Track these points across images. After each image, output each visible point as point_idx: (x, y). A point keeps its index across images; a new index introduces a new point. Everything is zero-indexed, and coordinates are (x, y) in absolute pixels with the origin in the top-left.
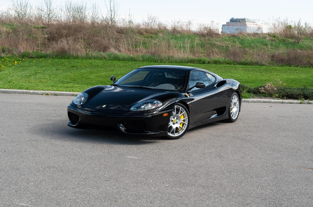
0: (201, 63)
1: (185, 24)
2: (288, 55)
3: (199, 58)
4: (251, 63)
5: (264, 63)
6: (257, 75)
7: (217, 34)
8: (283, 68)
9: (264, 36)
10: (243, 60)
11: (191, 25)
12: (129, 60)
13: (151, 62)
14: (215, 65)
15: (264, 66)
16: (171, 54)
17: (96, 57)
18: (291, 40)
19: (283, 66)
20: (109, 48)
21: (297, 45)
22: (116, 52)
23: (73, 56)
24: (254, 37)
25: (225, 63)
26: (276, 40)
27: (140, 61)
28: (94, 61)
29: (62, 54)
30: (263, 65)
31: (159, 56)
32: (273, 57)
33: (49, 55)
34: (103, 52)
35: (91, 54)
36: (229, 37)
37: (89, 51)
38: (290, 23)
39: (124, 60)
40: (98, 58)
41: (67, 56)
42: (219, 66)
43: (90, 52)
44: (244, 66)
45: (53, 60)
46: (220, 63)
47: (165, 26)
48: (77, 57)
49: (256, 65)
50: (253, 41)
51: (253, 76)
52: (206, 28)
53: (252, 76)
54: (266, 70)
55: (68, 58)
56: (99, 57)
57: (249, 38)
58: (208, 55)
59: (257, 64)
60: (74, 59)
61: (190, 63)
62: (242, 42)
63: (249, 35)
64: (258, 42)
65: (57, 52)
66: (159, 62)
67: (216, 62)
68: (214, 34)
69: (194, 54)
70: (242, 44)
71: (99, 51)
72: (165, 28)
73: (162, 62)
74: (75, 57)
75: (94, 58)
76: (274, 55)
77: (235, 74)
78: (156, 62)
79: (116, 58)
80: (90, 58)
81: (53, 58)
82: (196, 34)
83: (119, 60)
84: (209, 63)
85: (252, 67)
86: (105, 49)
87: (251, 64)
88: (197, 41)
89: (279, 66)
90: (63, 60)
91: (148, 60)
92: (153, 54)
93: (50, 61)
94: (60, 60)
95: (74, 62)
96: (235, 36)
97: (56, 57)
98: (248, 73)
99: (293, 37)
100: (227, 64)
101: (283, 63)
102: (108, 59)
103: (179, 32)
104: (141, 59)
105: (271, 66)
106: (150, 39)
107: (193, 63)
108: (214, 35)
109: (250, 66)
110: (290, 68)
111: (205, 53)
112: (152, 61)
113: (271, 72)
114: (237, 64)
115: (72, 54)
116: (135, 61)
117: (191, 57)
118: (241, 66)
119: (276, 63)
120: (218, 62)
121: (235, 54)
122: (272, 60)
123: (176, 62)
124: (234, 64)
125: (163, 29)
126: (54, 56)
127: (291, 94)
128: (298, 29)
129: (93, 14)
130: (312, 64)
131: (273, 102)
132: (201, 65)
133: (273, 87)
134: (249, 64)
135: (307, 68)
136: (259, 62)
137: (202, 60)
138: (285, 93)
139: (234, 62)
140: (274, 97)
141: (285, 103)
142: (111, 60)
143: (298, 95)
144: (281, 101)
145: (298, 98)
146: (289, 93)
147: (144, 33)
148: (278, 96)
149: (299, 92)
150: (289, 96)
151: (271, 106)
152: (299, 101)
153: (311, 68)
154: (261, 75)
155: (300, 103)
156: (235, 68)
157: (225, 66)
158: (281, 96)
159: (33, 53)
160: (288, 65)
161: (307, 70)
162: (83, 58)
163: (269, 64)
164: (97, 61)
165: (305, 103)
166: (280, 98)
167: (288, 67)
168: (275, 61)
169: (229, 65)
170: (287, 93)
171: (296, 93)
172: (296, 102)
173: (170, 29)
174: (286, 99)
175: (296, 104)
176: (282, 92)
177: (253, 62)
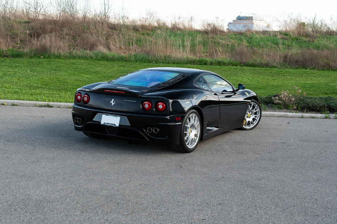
0: (202, 65)
1: (187, 20)
2: (303, 55)
3: (201, 58)
5: (275, 64)
6: (267, 79)
7: (222, 32)
8: (298, 70)
9: (275, 34)
10: (250, 61)
11: (193, 20)
12: (119, 61)
13: (144, 62)
14: (218, 67)
15: (275, 69)
16: (168, 54)
17: (81, 56)
18: (305, 39)
19: (297, 68)
20: (97, 46)
21: (312, 44)
22: (105, 51)
23: (54, 54)
24: (264, 35)
25: (231, 64)
26: (288, 38)
27: (132, 61)
28: (79, 60)
29: (42, 53)
30: (275, 67)
31: (154, 56)
32: (285, 57)
33: (27, 53)
34: (90, 50)
35: (76, 53)
36: (235, 35)
37: (74, 49)
39: (113, 59)
40: (83, 58)
41: (47, 55)
42: (224, 68)
43: (75, 51)
44: (252, 68)
45: (30, 59)
46: (224, 64)
47: (165, 23)
48: (59, 57)
49: (266, 67)
50: (262, 39)
51: (263, 80)
52: (209, 25)
53: (262, 80)
54: (278, 73)
55: (49, 57)
56: (85, 56)
57: (258, 36)
58: (211, 55)
59: (267, 65)
60: (56, 58)
61: (190, 64)
62: (250, 40)
63: (257, 32)
64: (267, 41)
65: (36, 50)
66: (154, 62)
67: (219, 63)
68: (218, 31)
69: (195, 54)
70: (249, 43)
71: (85, 49)
72: (164, 24)
73: (158, 63)
74: (57, 56)
75: (79, 58)
76: (287, 56)
77: (242, 77)
78: (150, 63)
79: (105, 58)
80: (74, 58)
81: (31, 57)
82: (198, 32)
83: (107, 60)
84: (212, 64)
85: (261, 69)
86: (92, 47)
87: (261, 65)
88: (199, 38)
89: (293, 68)
90: (42, 60)
91: (141, 61)
92: (148, 53)
94: (38, 59)
95: (54, 62)
96: (243, 34)
97: (34, 55)
98: (257, 77)
99: (307, 35)
100: (232, 66)
101: (297, 64)
102: (95, 59)
103: (179, 29)
104: (133, 58)
105: (283, 69)
106: (146, 36)
107: (193, 64)
108: (219, 33)
109: (259, 68)
110: (306, 70)
111: (207, 52)
112: (146, 61)
113: (284, 76)
114: (244, 66)
115: (53, 52)
116: (126, 61)
117: (192, 57)
118: (250, 68)
119: (289, 65)
120: (222, 63)
121: (241, 54)
122: (284, 61)
123: (174, 63)
124: (241, 66)
125: (162, 25)
126: (33, 55)
127: (312, 106)
128: (314, 26)
129: (85, 8)
130: (331, 66)
131: (291, 116)
132: (202, 66)
133: (290, 97)
134: (259, 66)
135: (325, 70)
136: (269, 63)
137: (203, 60)
138: (305, 104)
139: (241, 63)
140: (291, 110)
141: (305, 118)
142: (99, 60)
143: (321, 107)
144: (300, 114)
145: (321, 111)
146: (310, 104)
147: (140, 29)
148: (296, 108)
149: (323, 103)
150: (310, 109)
151: (288, 123)
152: (323, 115)
153: (329, 70)
154: (273, 80)
155: (325, 117)
156: (242, 70)
157: (231, 68)
158: (300, 109)
159: (8, 50)
160: (303, 67)
161: (326, 73)
162: (66, 57)
163: (281, 65)
164: (82, 61)
165: (331, 117)
166: (299, 111)
167: (303, 70)
168: (287, 63)
169: (235, 67)
170: (308, 105)
171: (319, 105)
172: (320, 116)
173: (170, 26)
174: (307, 112)
175: (320, 119)
176: (301, 103)
177: (262, 63)
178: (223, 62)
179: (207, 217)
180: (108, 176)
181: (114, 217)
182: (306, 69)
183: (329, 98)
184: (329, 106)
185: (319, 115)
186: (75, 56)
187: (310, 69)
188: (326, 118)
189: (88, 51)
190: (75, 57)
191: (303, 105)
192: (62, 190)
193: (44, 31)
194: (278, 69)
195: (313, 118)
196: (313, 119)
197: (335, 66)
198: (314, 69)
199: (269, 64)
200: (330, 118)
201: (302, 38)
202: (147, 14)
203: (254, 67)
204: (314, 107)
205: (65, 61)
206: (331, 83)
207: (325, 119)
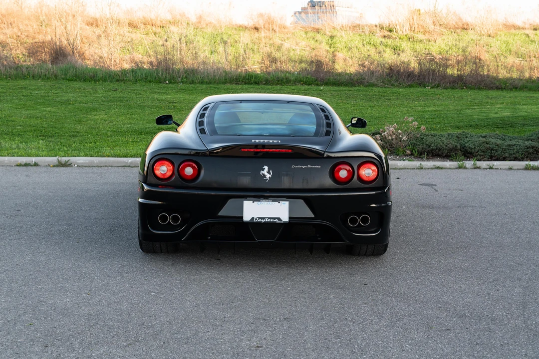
0: (251, 84)
2: (420, 64)
3: (248, 73)
4: (348, 83)
5: (374, 80)
6: (362, 106)
7: (283, 27)
8: (412, 90)
9: (372, 30)
12: (105, 81)
13: (150, 82)
15: (374, 88)
17: (36, 74)
18: (421, 37)
19: (410, 86)
21: (434, 46)
22: (80, 64)
24: (354, 32)
25: (300, 81)
26: (394, 36)
27: (129, 81)
28: (33, 82)
30: (373, 85)
31: (167, 70)
35: (27, 68)
36: (306, 32)
40: (40, 77)
42: (288, 88)
44: (335, 88)
46: (288, 82)
47: (184, 13)
49: (359, 86)
50: (351, 39)
51: (355, 108)
52: (261, 15)
53: (353, 108)
54: (379, 95)
56: (44, 74)
57: (344, 34)
58: (267, 68)
59: (360, 82)
61: (230, 83)
62: (331, 41)
63: (342, 27)
64: (360, 41)
66: (167, 82)
67: (280, 81)
68: (276, 26)
70: (330, 45)
72: (183, 15)
73: (174, 83)
75: (33, 77)
76: (393, 66)
78: (160, 83)
79: (80, 77)
80: (24, 77)
82: (242, 28)
83: (85, 81)
84: (267, 82)
85: (351, 89)
86: (57, 58)
87: (350, 83)
88: (245, 39)
89: (403, 87)
91: (144, 80)
92: (156, 67)
96: (318, 29)
99: (425, 30)
100: (303, 84)
101: (411, 80)
102: (63, 79)
103: (210, 24)
104: (130, 76)
105: (387, 87)
107: (236, 84)
108: (278, 29)
109: (347, 88)
110: (425, 89)
112: (154, 81)
113: (389, 99)
114: (322, 85)
116: (118, 80)
117: (233, 71)
118: (332, 88)
119: (397, 81)
120: (285, 81)
121: (317, 65)
122: (388, 75)
123: (202, 83)
124: (317, 85)
127: (437, 149)
130: (466, 81)
131: (401, 167)
132: (251, 86)
133: (400, 134)
134: (347, 85)
135: (457, 89)
136: (364, 79)
137: (253, 77)
138: (425, 145)
139: (317, 80)
140: (402, 156)
141: (425, 169)
142: (69, 80)
143: (451, 150)
144: (417, 163)
145: (450, 156)
146: (433, 145)
147: (141, 25)
148: (410, 153)
149: (454, 143)
150: (433, 153)
151: (398, 178)
152: (454, 164)
153: (463, 89)
154: (370, 106)
155: (457, 166)
156: (319, 92)
157: (300, 89)
158: (417, 153)
160: (420, 84)
161: (458, 93)
162: (9, 77)
163: (383, 82)
164: (40, 83)
165: (468, 166)
166: (414, 157)
167: (420, 89)
168: (394, 78)
169: (306, 87)
170: (429, 147)
171: (446, 146)
172: (450, 165)
173: (194, 19)
174: (428, 159)
175: (449, 170)
176: (418, 143)
177: (352, 80)
178: (287, 78)
179: (264, 342)
180: (91, 282)
181: (102, 351)
182: (425, 87)
183: (463, 135)
184: (463, 148)
185: (448, 164)
186: (26, 74)
187: (432, 88)
188: (460, 167)
190: (26, 76)
191: (421, 147)
192: (7, 309)
194: (378, 89)
195: (438, 168)
196: (438, 171)
197: (472, 82)
198: (438, 87)
199: (363, 81)
200: (465, 168)
201: (417, 35)
203: (339, 86)
204: (440, 150)
205: (9, 84)
206: (466, 109)
207: (457, 170)
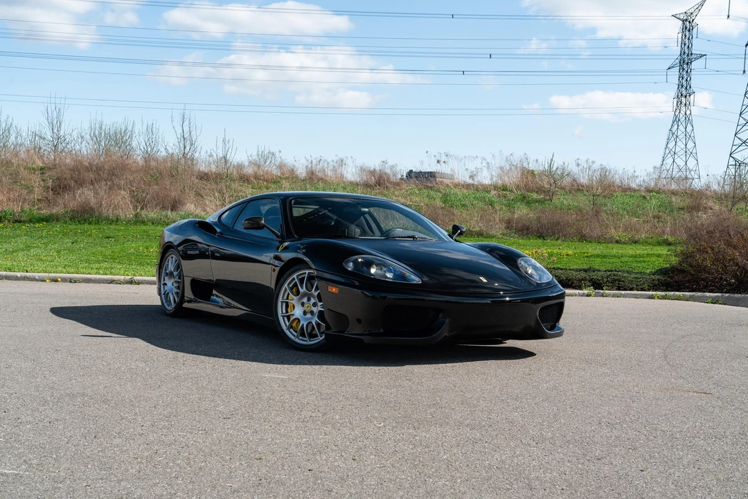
1: (331, 166)
5: (493, 232)
8: (532, 241)
9: (486, 189)
11: (344, 165)
15: (493, 240)
17: (155, 220)
18: (535, 196)
19: (530, 238)
20: (184, 204)
21: (549, 205)
22: (198, 211)
23: (108, 218)
24: (468, 190)
26: (508, 194)
28: (153, 227)
29: (84, 216)
30: (492, 237)
32: (509, 222)
33: (57, 216)
34: (172, 210)
35: (146, 215)
37: (142, 208)
38: (532, 167)
40: (159, 223)
41: (94, 219)
43: (144, 212)
45: (65, 225)
47: (292, 170)
48: (117, 220)
49: (478, 237)
50: (465, 197)
55: (97, 222)
56: (163, 220)
57: (457, 191)
59: (479, 234)
60: (111, 224)
63: (457, 185)
64: (474, 198)
65: (74, 210)
71: (164, 208)
74: (113, 221)
75: (153, 223)
76: (511, 220)
80: (143, 222)
81: (65, 222)
82: (354, 184)
85: (470, 239)
86: (175, 205)
87: (468, 234)
89: (523, 239)
90: (86, 226)
93: (58, 227)
94: (79, 226)
95: (110, 229)
97: (70, 219)
99: (540, 190)
101: (530, 233)
103: (320, 180)
105: (506, 239)
109: (466, 238)
110: (545, 241)
115: (105, 215)
119: (516, 233)
122: (508, 228)
125: (289, 173)
126: (68, 219)
127: (566, 280)
128: (549, 173)
129: (148, 144)
130: (585, 235)
135: (576, 242)
136: (483, 231)
143: (580, 281)
145: (579, 286)
147: (253, 179)
149: (582, 275)
152: (585, 292)
155: (587, 294)
159: (23, 211)
162: (129, 222)
167: (540, 241)
172: (579, 293)
175: (580, 297)
177: (472, 231)
182: (545, 239)
183: (591, 270)
184: (592, 280)
185: (577, 292)
186: (146, 220)
187: (552, 240)
188: (590, 295)
189: (169, 212)
193: (80, 183)
198: (557, 240)
200: (595, 296)
202: (258, 156)
204: (570, 280)
205: (129, 228)
207: (587, 297)
